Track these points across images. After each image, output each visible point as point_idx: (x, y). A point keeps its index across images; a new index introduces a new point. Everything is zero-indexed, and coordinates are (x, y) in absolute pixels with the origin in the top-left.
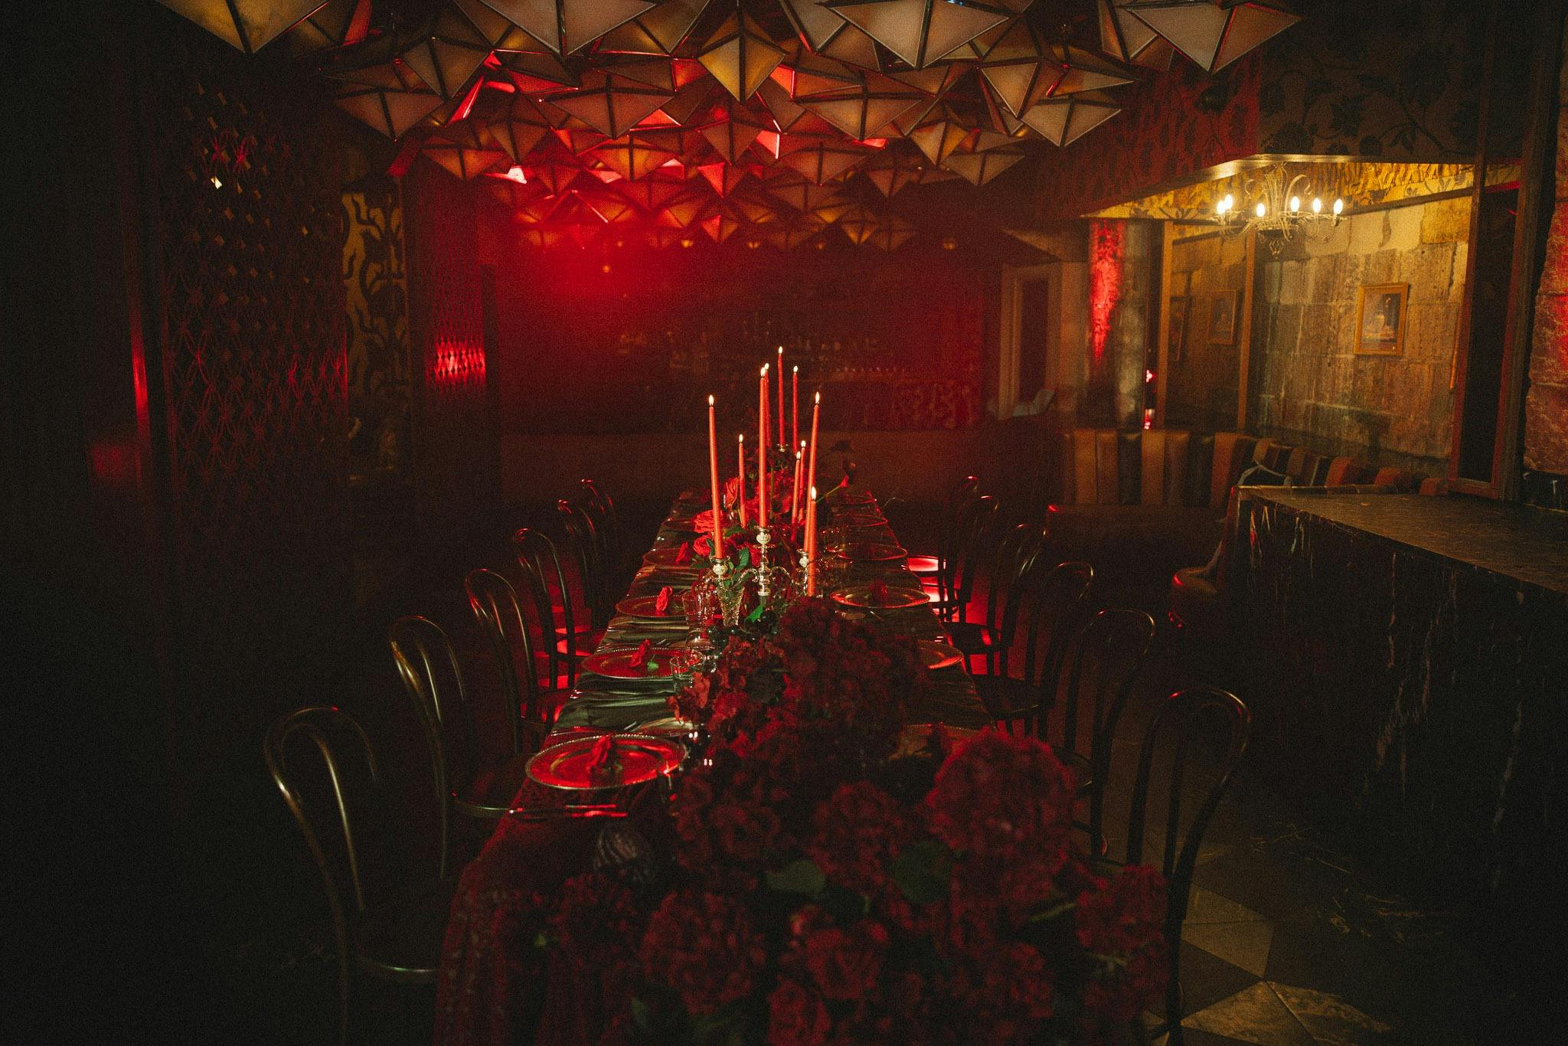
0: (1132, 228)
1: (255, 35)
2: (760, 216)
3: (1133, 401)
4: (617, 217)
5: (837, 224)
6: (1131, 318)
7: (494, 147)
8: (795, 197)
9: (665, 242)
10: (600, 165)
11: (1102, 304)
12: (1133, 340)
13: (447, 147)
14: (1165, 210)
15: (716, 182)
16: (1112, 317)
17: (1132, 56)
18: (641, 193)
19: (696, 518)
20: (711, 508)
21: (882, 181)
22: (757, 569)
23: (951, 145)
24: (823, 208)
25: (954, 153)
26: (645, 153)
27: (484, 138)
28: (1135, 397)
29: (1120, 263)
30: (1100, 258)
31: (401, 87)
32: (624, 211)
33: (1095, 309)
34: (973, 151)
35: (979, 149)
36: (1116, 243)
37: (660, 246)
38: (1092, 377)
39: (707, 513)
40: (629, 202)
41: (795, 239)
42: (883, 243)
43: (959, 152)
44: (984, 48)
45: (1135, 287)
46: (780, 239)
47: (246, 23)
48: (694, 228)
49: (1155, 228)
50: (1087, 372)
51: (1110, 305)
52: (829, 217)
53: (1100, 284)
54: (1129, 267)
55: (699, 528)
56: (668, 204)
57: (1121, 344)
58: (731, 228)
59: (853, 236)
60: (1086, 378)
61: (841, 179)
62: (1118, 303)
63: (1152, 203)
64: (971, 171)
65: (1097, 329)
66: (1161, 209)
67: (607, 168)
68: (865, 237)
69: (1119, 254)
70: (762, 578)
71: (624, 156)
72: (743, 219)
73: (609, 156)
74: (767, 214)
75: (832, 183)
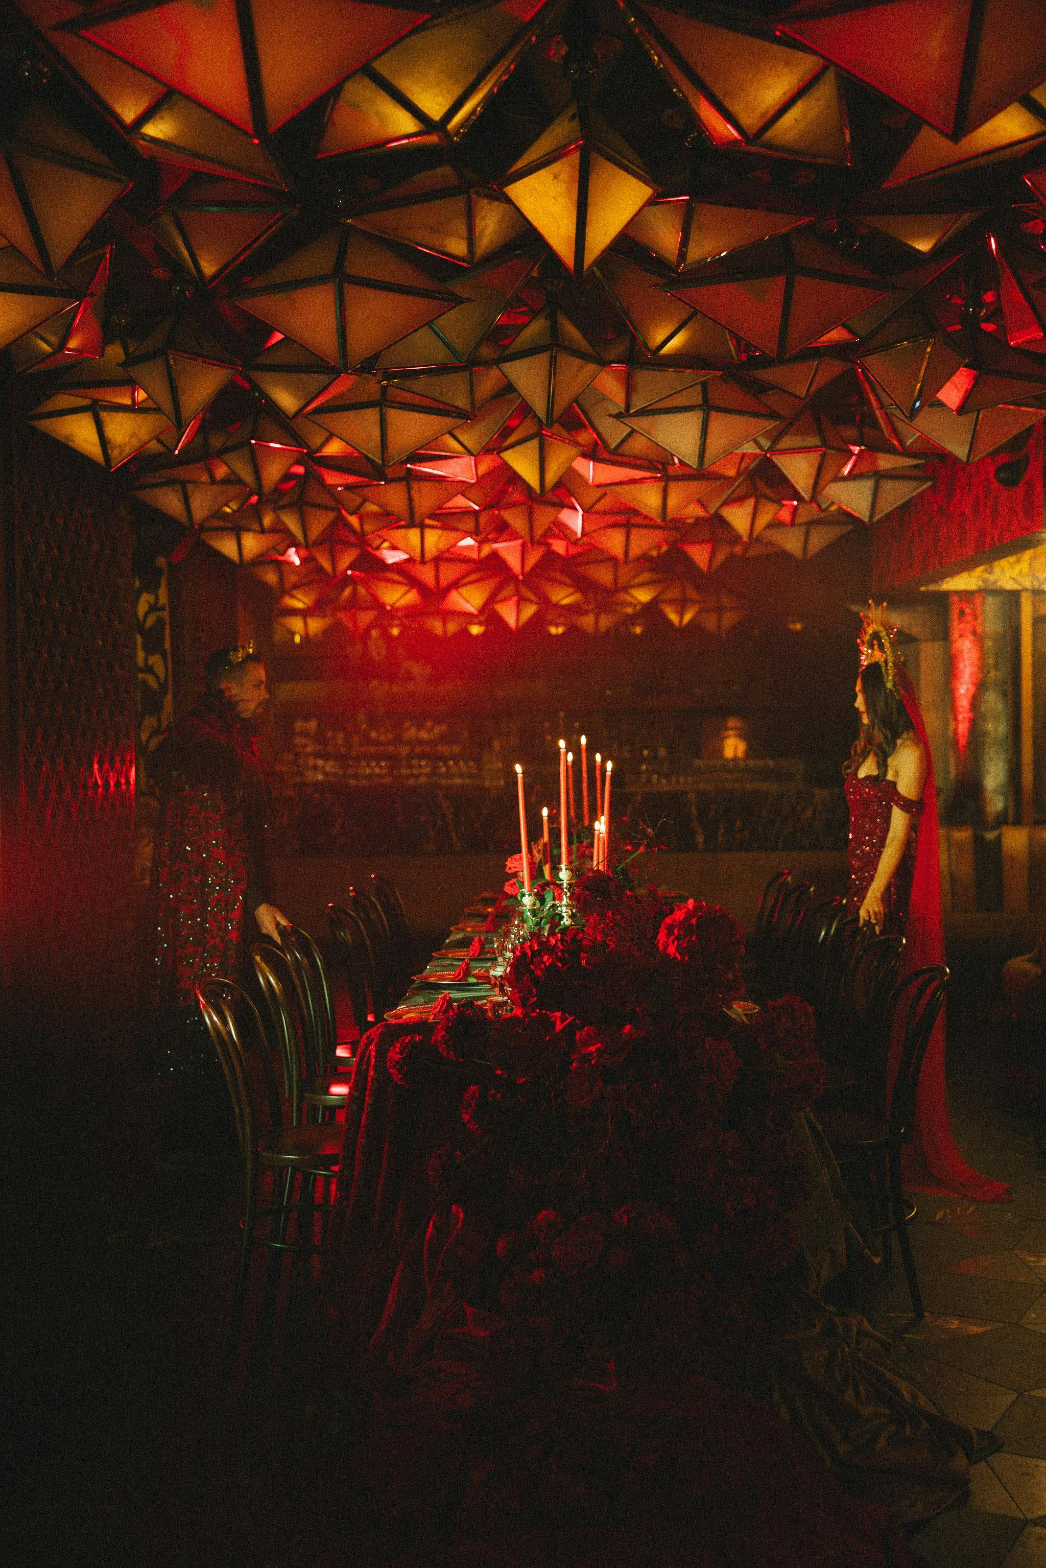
0: (990, 600)
1: (116, 453)
2: (564, 596)
3: (1001, 798)
4: (398, 600)
5: (654, 603)
6: (993, 702)
7: (279, 529)
8: (604, 575)
9: (452, 627)
10: (386, 544)
11: (964, 689)
12: (996, 728)
13: (223, 529)
14: (1019, 580)
15: (513, 560)
16: (975, 702)
17: (908, 443)
18: (427, 574)
19: (507, 860)
20: (520, 852)
21: (700, 555)
22: (561, 902)
23: (763, 521)
24: (634, 586)
25: (769, 526)
26: (437, 533)
27: (267, 521)
28: (1003, 794)
29: (979, 638)
30: (961, 636)
31: (209, 481)
32: (405, 594)
33: (957, 694)
34: (792, 524)
35: (799, 520)
36: (975, 617)
37: (445, 631)
38: (958, 775)
39: (517, 856)
40: (413, 582)
41: (605, 622)
42: (710, 622)
43: (776, 524)
44: (766, 444)
45: (996, 667)
46: (587, 622)
47: (110, 443)
48: (487, 612)
49: (1012, 599)
50: (952, 770)
51: (972, 689)
52: (643, 596)
53: (961, 666)
54: (989, 644)
55: (510, 869)
56: (456, 585)
57: (985, 734)
58: (529, 611)
59: (673, 617)
60: (952, 775)
61: (654, 553)
62: (980, 686)
63: (1003, 571)
64: (792, 543)
65: (960, 717)
66: (1013, 579)
67: (394, 548)
68: (688, 617)
69: (979, 630)
70: (564, 909)
71: (414, 535)
72: (545, 602)
73: (398, 535)
74: (572, 594)
75: (644, 558)
